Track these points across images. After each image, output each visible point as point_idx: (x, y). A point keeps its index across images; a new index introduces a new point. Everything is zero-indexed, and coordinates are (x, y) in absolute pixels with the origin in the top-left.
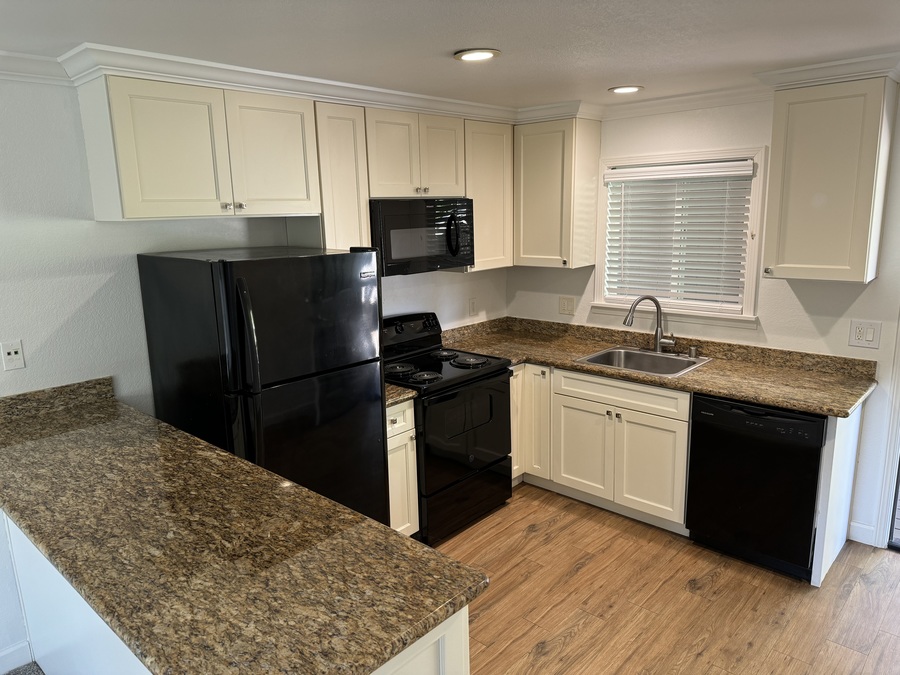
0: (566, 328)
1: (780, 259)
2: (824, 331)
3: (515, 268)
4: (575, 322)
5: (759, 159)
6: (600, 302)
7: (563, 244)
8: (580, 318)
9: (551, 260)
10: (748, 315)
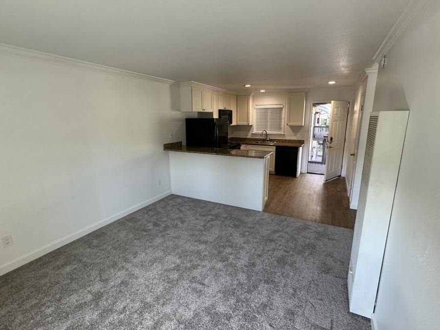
0: (246, 139)
1: (289, 122)
2: (296, 136)
3: (236, 125)
4: (248, 137)
5: (284, 105)
6: (254, 133)
7: (248, 120)
8: (249, 136)
9: (246, 123)
10: (283, 133)
